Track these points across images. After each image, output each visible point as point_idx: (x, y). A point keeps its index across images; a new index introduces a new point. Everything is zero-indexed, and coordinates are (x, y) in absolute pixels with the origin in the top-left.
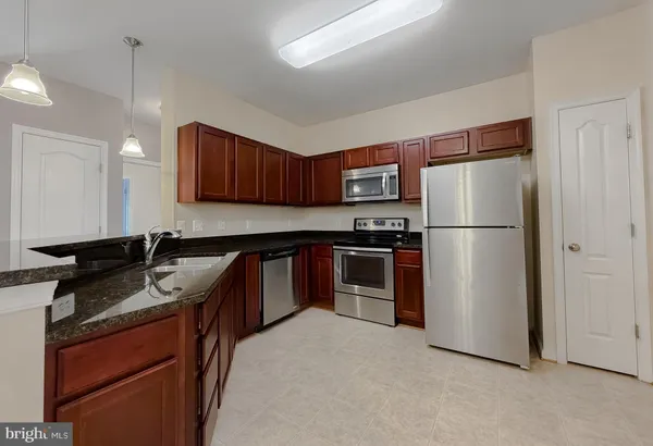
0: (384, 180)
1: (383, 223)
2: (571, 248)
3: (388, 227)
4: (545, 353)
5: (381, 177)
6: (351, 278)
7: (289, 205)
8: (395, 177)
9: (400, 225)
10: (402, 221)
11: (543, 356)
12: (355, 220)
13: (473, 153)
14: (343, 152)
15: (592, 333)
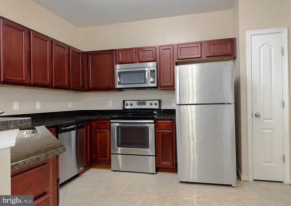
0: (147, 73)
1: (144, 104)
2: (256, 115)
3: (148, 106)
4: (243, 177)
5: (145, 71)
6: (123, 143)
7: (71, 90)
8: (154, 71)
9: (156, 104)
10: (157, 102)
11: (242, 179)
12: (124, 101)
13: (204, 57)
14: (115, 50)
15: (265, 162)
